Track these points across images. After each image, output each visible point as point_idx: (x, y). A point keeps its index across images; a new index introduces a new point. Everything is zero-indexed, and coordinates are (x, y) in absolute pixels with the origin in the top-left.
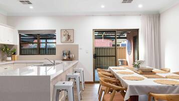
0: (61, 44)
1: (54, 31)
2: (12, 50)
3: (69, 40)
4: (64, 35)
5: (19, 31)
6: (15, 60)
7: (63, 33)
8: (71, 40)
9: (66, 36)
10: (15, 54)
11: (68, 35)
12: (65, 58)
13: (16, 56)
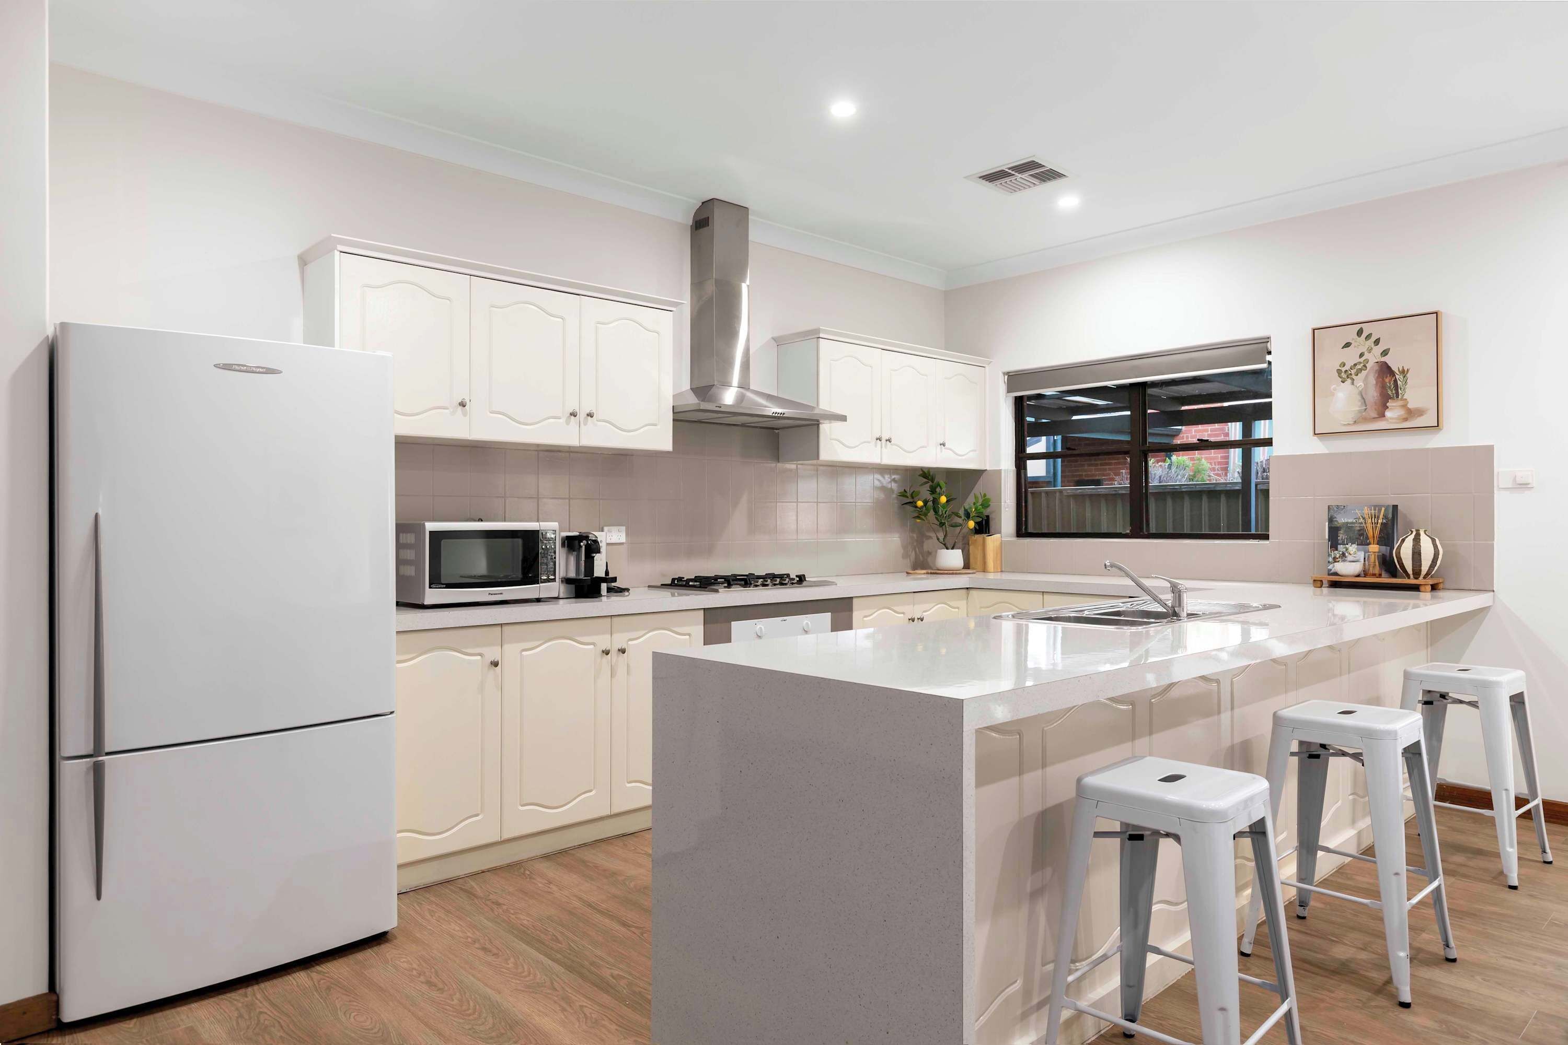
0: (1318, 447)
1: (1262, 347)
2: (969, 503)
3: (1393, 413)
4: (1345, 375)
5: (1014, 379)
6: (984, 570)
7: (1332, 359)
8: (1411, 413)
9: (1367, 382)
10: (984, 527)
11: (1385, 370)
12: (1349, 568)
13: (992, 542)
